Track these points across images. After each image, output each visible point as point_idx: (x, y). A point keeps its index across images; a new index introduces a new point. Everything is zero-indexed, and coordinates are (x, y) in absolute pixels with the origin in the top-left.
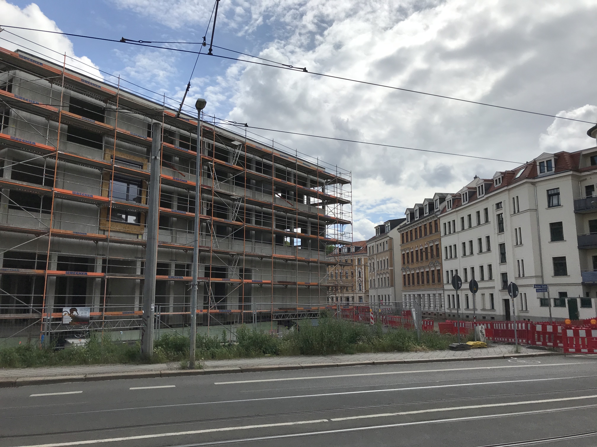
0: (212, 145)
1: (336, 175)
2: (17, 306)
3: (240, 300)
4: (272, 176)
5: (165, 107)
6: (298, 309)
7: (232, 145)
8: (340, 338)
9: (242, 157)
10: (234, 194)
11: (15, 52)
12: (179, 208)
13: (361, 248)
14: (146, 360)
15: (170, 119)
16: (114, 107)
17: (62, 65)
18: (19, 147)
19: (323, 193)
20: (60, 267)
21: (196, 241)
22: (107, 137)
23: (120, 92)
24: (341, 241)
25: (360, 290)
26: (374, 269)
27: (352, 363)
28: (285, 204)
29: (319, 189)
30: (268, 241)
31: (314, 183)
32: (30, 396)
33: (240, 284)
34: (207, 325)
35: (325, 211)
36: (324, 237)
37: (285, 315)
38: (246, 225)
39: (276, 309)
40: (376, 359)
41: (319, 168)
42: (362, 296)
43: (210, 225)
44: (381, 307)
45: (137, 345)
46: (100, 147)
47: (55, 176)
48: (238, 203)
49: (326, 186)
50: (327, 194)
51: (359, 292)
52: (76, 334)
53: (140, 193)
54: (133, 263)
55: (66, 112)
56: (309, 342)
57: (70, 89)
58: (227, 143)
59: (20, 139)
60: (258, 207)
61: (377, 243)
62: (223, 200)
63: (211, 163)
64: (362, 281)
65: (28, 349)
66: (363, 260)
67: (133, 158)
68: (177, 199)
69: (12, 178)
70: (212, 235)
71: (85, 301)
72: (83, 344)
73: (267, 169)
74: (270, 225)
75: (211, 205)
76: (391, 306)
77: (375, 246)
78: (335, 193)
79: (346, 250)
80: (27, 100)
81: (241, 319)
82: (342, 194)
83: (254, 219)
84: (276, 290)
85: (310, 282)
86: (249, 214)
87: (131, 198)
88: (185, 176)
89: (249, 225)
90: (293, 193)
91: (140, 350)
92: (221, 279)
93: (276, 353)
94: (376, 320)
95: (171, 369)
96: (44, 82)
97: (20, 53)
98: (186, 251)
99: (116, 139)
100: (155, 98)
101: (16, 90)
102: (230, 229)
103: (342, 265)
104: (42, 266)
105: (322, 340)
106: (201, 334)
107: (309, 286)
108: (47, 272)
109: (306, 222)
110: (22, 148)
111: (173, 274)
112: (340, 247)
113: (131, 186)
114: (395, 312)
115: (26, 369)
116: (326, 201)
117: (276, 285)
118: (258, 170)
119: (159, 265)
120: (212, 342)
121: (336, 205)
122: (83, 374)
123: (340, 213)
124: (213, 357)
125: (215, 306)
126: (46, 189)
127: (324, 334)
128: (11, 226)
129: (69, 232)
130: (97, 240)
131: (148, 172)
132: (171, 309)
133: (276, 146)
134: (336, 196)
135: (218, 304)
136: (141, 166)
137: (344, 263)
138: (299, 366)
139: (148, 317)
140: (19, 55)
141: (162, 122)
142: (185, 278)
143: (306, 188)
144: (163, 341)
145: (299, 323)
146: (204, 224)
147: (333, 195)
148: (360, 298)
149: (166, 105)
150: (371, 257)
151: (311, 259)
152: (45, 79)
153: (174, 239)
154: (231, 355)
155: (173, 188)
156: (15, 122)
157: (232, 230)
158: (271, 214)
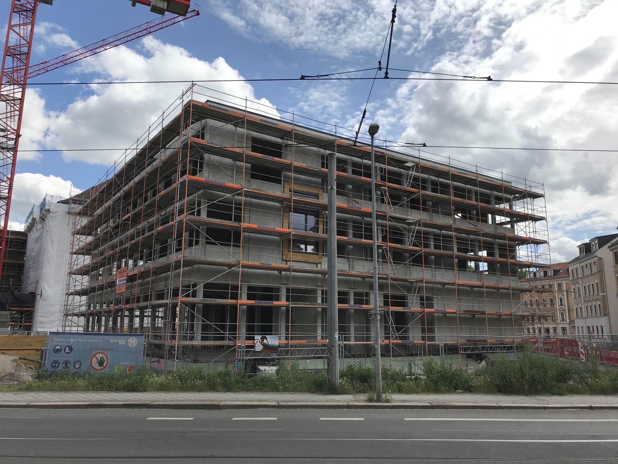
0: (385, 169)
1: (525, 189)
2: (214, 334)
3: (423, 331)
4: (450, 196)
5: (338, 137)
6: (489, 341)
7: (404, 167)
8: (545, 375)
9: (416, 179)
10: (409, 217)
11: (205, 102)
12: (355, 236)
13: (561, 271)
14: (333, 390)
15: (343, 148)
16: (290, 142)
17: (244, 109)
18: (212, 188)
19: (510, 210)
20: (250, 297)
21: (375, 268)
22: (285, 171)
23: (295, 128)
24: (536, 263)
25: (563, 320)
26: (579, 295)
27: (562, 406)
28: (467, 225)
29: (505, 206)
30: (450, 267)
31: (500, 200)
32: (233, 419)
33: (421, 313)
34: (390, 356)
35: (514, 231)
36: (515, 259)
37: (474, 347)
38: (424, 250)
39: (464, 341)
40: (594, 403)
41: (504, 183)
42: (566, 328)
43: (387, 252)
44: (592, 340)
45: (323, 374)
46: (279, 182)
47: (243, 212)
48: (414, 227)
49: (514, 202)
50: (516, 211)
51: (562, 322)
52: (267, 361)
53: (317, 223)
54: (314, 292)
55: (249, 152)
56: (506, 379)
57: (251, 130)
58: (400, 166)
59: (213, 181)
60: (435, 230)
61: (582, 264)
62: (398, 225)
63: (385, 188)
64: (565, 310)
65: (227, 374)
66: (564, 284)
67: (310, 190)
68: (352, 227)
69: (207, 217)
70: (388, 262)
71: (272, 330)
72: (274, 372)
73: (445, 188)
74: (451, 249)
75: (386, 230)
76: (606, 339)
77: (579, 268)
78: (526, 209)
79: (542, 274)
80: (217, 145)
81: (425, 351)
82: (534, 210)
83: (432, 243)
84: (463, 320)
85: (501, 311)
86: (427, 238)
87: (308, 229)
88: (359, 203)
89: (427, 250)
90: (475, 212)
91: (326, 380)
92: (401, 308)
93: (469, 389)
94: (587, 355)
95: (358, 401)
96: (230, 127)
97: (209, 103)
98: (364, 279)
99: (294, 173)
100: (327, 129)
101: (207, 137)
102: (407, 255)
103: (539, 292)
104: (235, 296)
105: (523, 376)
106: (385, 365)
107: (500, 316)
108: (239, 301)
109: (493, 244)
110: (215, 189)
111: (352, 302)
112: (535, 270)
113: (308, 216)
114: (611, 347)
115: (227, 393)
116: (515, 219)
117: (461, 315)
118: (434, 190)
119: (340, 293)
120: (397, 374)
121: (527, 222)
122: (276, 401)
123: (533, 231)
124: (400, 390)
125: (396, 336)
126: (236, 224)
127: (524, 370)
128: (208, 260)
129: (257, 263)
130: (280, 270)
131: (324, 202)
132: (353, 339)
133: (453, 163)
134: (526, 212)
135: (399, 334)
136: (317, 196)
137: (540, 289)
138: (497, 405)
139: (333, 346)
140: (209, 105)
141: (335, 152)
142: (364, 306)
143: (490, 206)
144: (348, 371)
145: (490, 356)
146: (380, 251)
147: (523, 212)
148: (564, 329)
149: (338, 135)
150: (575, 281)
151: (501, 286)
152: (231, 124)
153: (351, 267)
154: (418, 389)
155: (348, 215)
156: (208, 165)
157: (410, 256)
158: (451, 237)
